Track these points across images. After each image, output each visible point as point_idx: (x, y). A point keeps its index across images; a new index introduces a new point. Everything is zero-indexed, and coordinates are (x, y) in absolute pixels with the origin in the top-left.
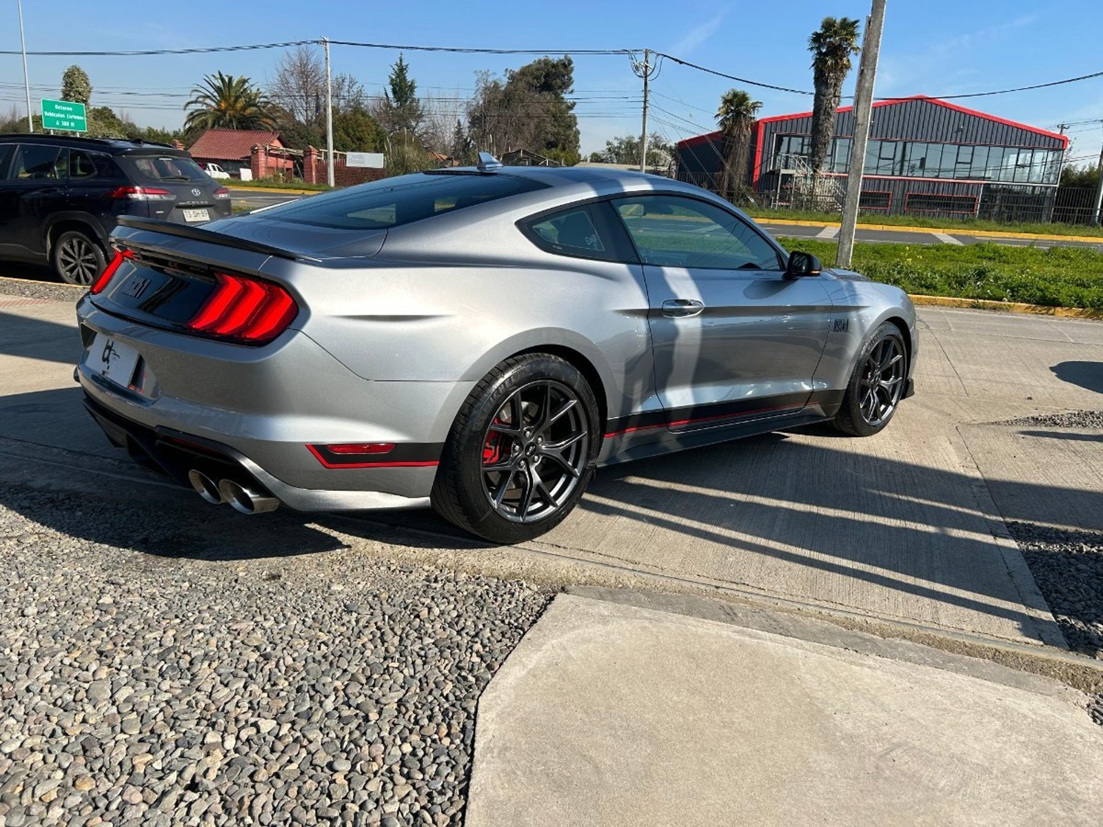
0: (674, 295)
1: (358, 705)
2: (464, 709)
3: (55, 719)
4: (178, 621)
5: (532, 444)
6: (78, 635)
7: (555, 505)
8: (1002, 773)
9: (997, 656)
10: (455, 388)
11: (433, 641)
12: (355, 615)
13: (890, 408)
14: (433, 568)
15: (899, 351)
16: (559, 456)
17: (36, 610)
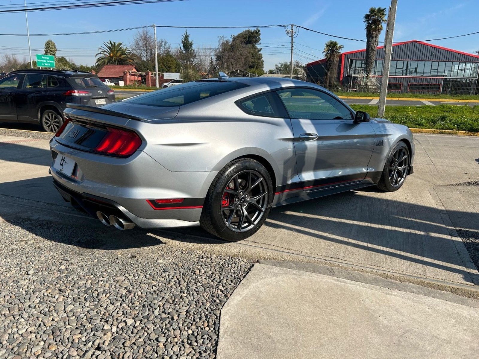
0: (305, 131)
1: (169, 313)
2: (215, 315)
3: (40, 319)
4: (93, 276)
5: (243, 198)
6: (51, 283)
7: (254, 224)
8: (456, 343)
9: (452, 290)
10: (209, 174)
11: (201, 284)
12: (168, 273)
13: (403, 179)
14: (201, 252)
15: (406, 153)
16: (255, 203)
17: (33, 272)
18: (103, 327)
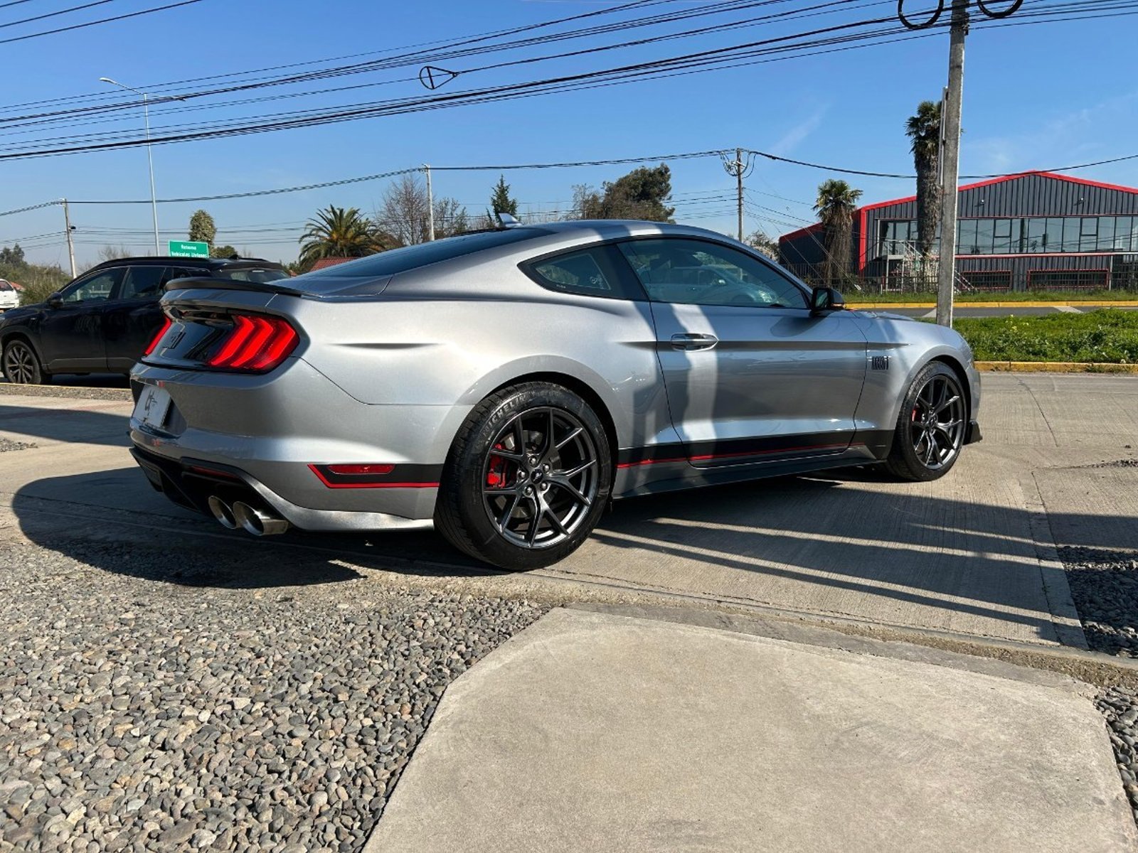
0: (685, 329)
1: (331, 689)
2: (432, 694)
3: (55, 699)
4: (188, 630)
5: (538, 471)
6: (96, 642)
7: (566, 533)
8: (973, 747)
9: (1004, 656)
10: (452, 410)
11: (419, 644)
12: (352, 625)
13: (952, 452)
14: (441, 592)
15: (955, 390)
16: (566, 483)
17: (65, 624)
18: (182, 711)
